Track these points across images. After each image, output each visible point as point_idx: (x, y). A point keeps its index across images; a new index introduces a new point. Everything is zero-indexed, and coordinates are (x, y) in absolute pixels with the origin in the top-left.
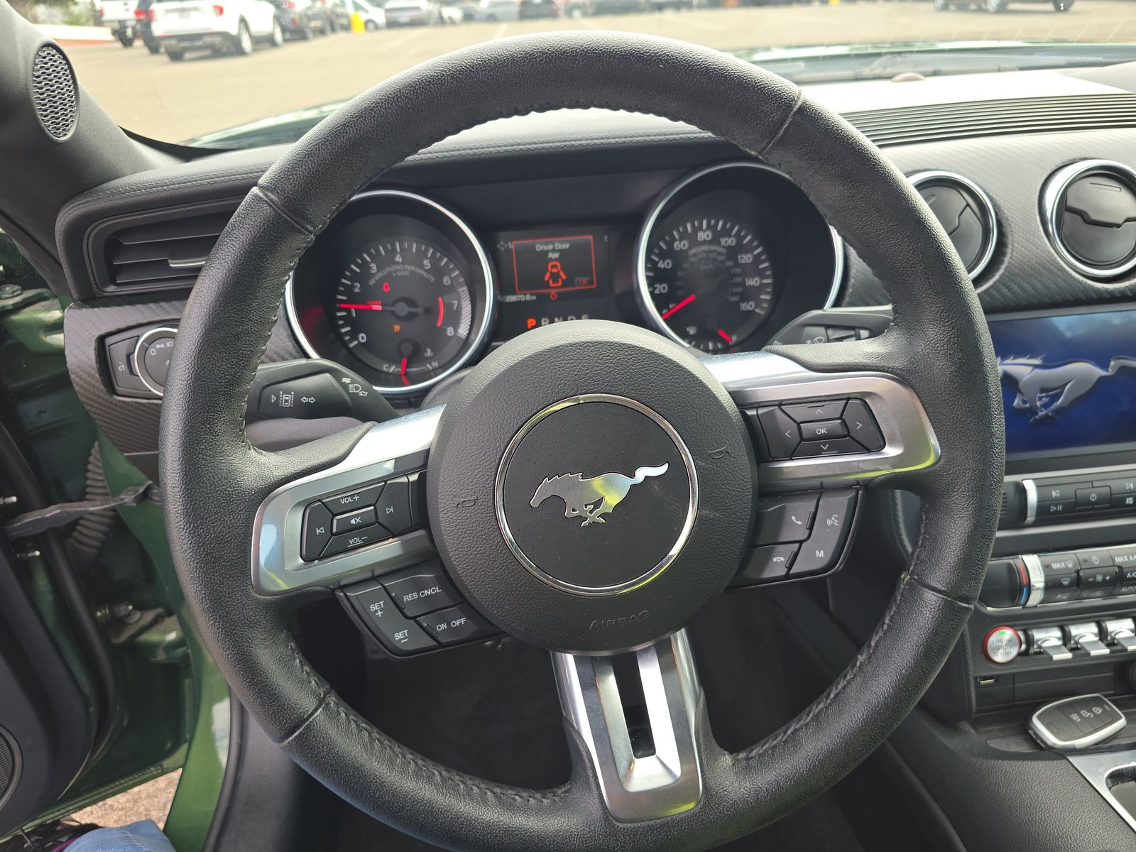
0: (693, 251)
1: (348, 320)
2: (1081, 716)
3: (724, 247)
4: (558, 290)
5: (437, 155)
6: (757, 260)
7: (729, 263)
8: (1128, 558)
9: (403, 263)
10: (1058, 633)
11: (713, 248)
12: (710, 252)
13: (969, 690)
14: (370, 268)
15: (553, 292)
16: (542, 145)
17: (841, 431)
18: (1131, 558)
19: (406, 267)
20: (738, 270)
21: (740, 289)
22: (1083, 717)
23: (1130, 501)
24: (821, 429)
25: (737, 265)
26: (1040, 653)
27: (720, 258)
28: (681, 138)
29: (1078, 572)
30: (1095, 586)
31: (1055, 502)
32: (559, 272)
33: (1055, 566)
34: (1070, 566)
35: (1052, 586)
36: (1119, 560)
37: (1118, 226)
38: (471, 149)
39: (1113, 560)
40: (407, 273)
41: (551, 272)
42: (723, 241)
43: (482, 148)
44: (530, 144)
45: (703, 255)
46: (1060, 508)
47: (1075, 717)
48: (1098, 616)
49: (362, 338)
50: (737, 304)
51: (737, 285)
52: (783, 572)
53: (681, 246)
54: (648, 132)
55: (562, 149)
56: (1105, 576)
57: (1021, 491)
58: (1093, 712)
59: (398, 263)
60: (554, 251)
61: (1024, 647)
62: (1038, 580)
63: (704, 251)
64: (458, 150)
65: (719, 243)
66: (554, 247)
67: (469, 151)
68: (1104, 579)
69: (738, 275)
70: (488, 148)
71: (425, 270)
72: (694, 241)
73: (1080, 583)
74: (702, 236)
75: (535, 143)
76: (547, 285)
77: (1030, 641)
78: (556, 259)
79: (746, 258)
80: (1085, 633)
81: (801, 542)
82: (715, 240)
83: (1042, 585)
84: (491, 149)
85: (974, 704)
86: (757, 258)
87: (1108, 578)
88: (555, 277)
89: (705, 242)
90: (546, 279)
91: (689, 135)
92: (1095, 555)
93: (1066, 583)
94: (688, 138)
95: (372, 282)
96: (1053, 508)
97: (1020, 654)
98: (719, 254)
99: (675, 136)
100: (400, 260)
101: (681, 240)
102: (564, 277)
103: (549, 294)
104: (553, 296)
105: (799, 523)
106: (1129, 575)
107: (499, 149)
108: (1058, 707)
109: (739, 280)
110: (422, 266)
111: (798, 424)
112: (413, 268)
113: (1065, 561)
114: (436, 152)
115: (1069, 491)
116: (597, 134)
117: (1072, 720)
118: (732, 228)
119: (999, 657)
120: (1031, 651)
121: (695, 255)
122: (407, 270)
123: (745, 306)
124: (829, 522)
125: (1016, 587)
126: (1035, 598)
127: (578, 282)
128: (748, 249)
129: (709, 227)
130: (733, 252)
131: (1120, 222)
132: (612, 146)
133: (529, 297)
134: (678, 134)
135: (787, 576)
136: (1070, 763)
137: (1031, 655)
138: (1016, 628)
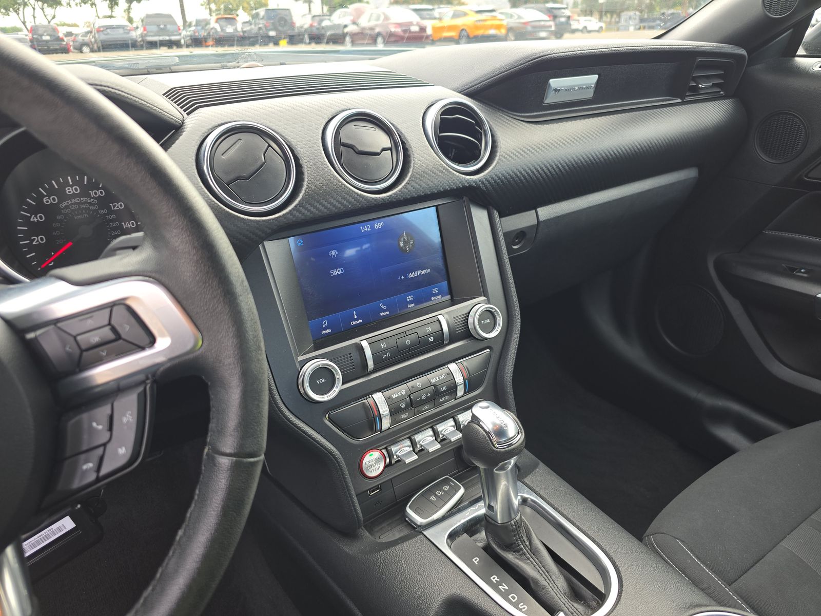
0: (64, 204)
2: (436, 496)
3: (94, 198)
7: (102, 212)
8: (439, 378)
10: (408, 443)
11: (84, 199)
12: (81, 203)
13: (354, 506)
17: (111, 336)
18: (441, 378)
20: (113, 217)
22: (437, 496)
23: (431, 339)
24: (95, 338)
25: (111, 212)
26: (399, 461)
27: (92, 208)
29: (409, 396)
30: (423, 402)
31: (384, 351)
33: (394, 396)
34: (404, 393)
35: (395, 411)
36: (433, 381)
37: (378, 154)
39: (430, 382)
42: (92, 193)
45: (75, 207)
46: (388, 355)
47: (433, 498)
48: (431, 422)
52: (92, 477)
53: (51, 201)
56: (427, 395)
57: (361, 349)
58: (444, 491)
61: (388, 460)
62: (384, 410)
63: (76, 203)
65: (89, 196)
68: (427, 396)
69: (113, 221)
72: (62, 196)
73: (413, 404)
74: (70, 190)
77: (390, 455)
79: (118, 206)
80: (425, 438)
81: (105, 445)
82: (85, 192)
83: (388, 412)
85: (361, 515)
87: (429, 395)
89: (74, 196)
92: (418, 382)
93: (403, 406)
96: (384, 356)
97: (386, 467)
98: (91, 204)
101: (49, 196)
105: (100, 427)
106: (441, 390)
108: (422, 495)
109: (116, 224)
111: (75, 337)
113: (399, 392)
115: (392, 342)
117: (431, 501)
118: (98, 182)
119: (373, 473)
120: (393, 462)
121: (67, 207)
124: (125, 420)
125: (371, 419)
126: (386, 423)
129: (75, 182)
130: (104, 202)
131: (379, 151)
135: (98, 480)
136: (425, 536)
137: (394, 464)
138: (379, 448)
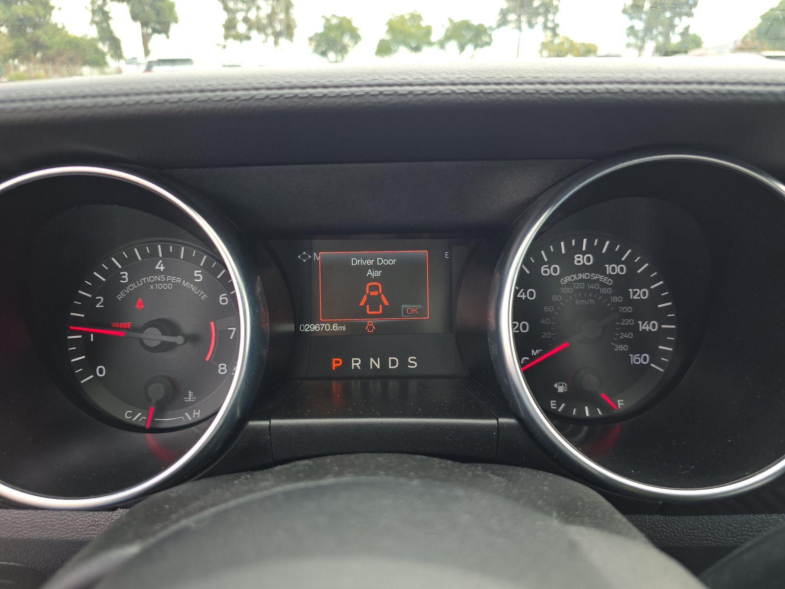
0: (567, 279)
1: (85, 346)
3: (610, 276)
4: (377, 320)
5: (138, 98)
6: (655, 296)
7: (616, 299)
9: (165, 272)
11: (595, 276)
12: (590, 281)
14: (120, 277)
15: (370, 322)
16: (337, 90)
19: (169, 278)
20: (629, 309)
21: (630, 336)
25: (627, 301)
27: (604, 291)
28: (608, 92)
32: (379, 295)
38: (202, 91)
40: (169, 287)
41: (369, 295)
42: (609, 268)
43: (224, 90)
44: (314, 87)
45: (581, 286)
49: (101, 371)
50: (625, 356)
51: (627, 329)
53: (550, 271)
54: (543, 77)
55: (374, 100)
59: (158, 272)
60: (375, 267)
63: (582, 280)
64: (179, 92)
65: (603, 272)
66: (375, 262)
67: (197, 95)
69: (628, 316)
70: (235, 90)
71: (196, 284)
72: (569, 267)
74: (580, 259)
75: (325, 87)
76: (362, 314)
78: (376, 279)
79: (640, 294)
82: (598, 267)
84: (239, 93)
86: (654, 293)
88: (374, 302)
89: (583, 268)
90: (362, 304)
91: (623, 87)
94: (622, 90)
95: (120, 296)
98: (603, 285)
99: (595, 87)
100: (162, 268)
101: (550, 263)
102: (387, 303)
103: (366, 324)
104: (370, 328)
107: (254, 93)
109: (629, 322)
110: (191, 278)
112: (179, 280)
114: (137, 94)
116: (444, 75)
118: (622, 252)
121: (570, 284)
122: (170, 281)
123: (637, 359)
127: (405, 310)
128: (643, 281)
129: (590, 249)
130: (622, 284)
132: (471, 98)
133: (335, 327)
134: (600, 83)
